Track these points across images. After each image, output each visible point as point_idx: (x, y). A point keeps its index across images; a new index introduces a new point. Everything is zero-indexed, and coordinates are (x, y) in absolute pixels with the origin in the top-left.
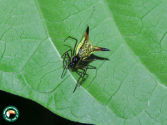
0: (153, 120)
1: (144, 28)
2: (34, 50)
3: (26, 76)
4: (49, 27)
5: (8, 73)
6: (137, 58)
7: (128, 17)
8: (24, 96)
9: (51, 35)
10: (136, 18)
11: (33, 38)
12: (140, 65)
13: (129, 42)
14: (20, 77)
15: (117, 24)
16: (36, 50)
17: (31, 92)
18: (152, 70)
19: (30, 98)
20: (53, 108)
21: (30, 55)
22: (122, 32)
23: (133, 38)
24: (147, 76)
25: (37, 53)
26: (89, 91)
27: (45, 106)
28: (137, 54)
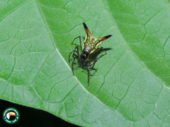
0: (161, 121)
1: (148, 34)
2: (43, 62)
3: (36, 88)
4: (56, 38)
5: (19, 86)
6: (143, 63)
7: (131, 25)
8: (35, 108)
9: (59, 46)
10: (140, 25)
11: (41, 51)
12: (146, 70)
13: (134, 49)
14: (31, 89)
15: (122, 32)
16: (45, 62)
17: (41, 103)
18: (157, 74)
19: (42, 109)
20: (64, 116)
21: (39, 67)
22: (127, 40)
23: (138, 44)
24: (153, 79)
25: (46, 65)
26: (98, 98)
27: (57, 115)
28: (143, 60)
